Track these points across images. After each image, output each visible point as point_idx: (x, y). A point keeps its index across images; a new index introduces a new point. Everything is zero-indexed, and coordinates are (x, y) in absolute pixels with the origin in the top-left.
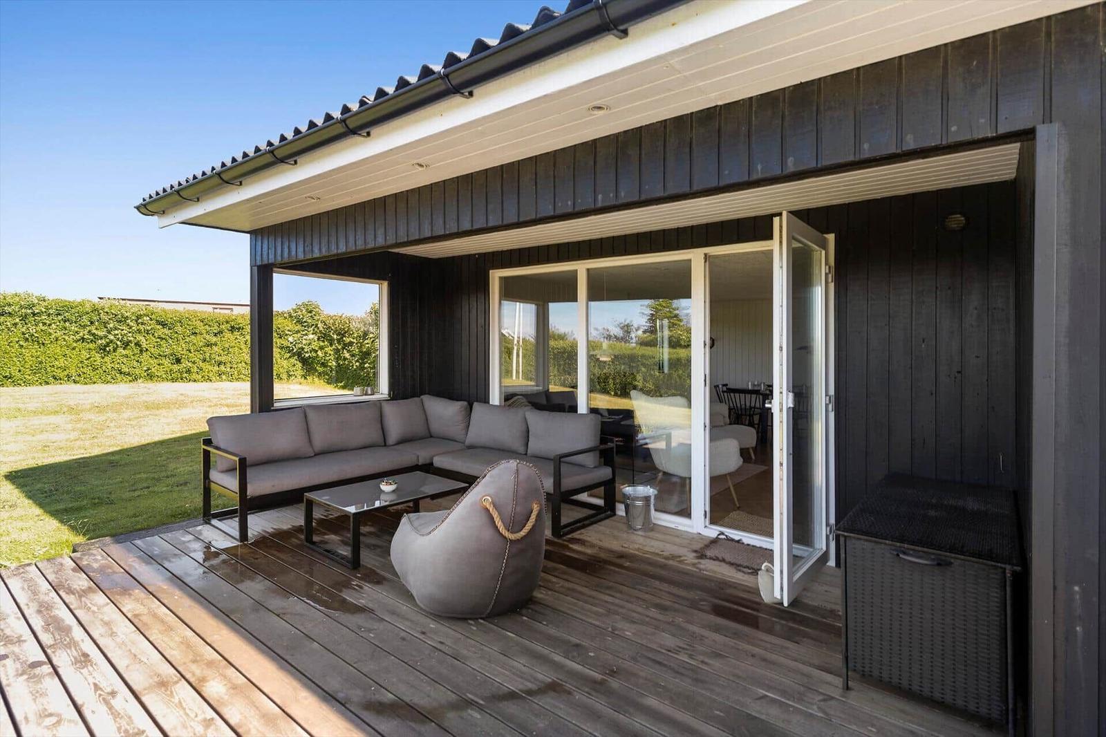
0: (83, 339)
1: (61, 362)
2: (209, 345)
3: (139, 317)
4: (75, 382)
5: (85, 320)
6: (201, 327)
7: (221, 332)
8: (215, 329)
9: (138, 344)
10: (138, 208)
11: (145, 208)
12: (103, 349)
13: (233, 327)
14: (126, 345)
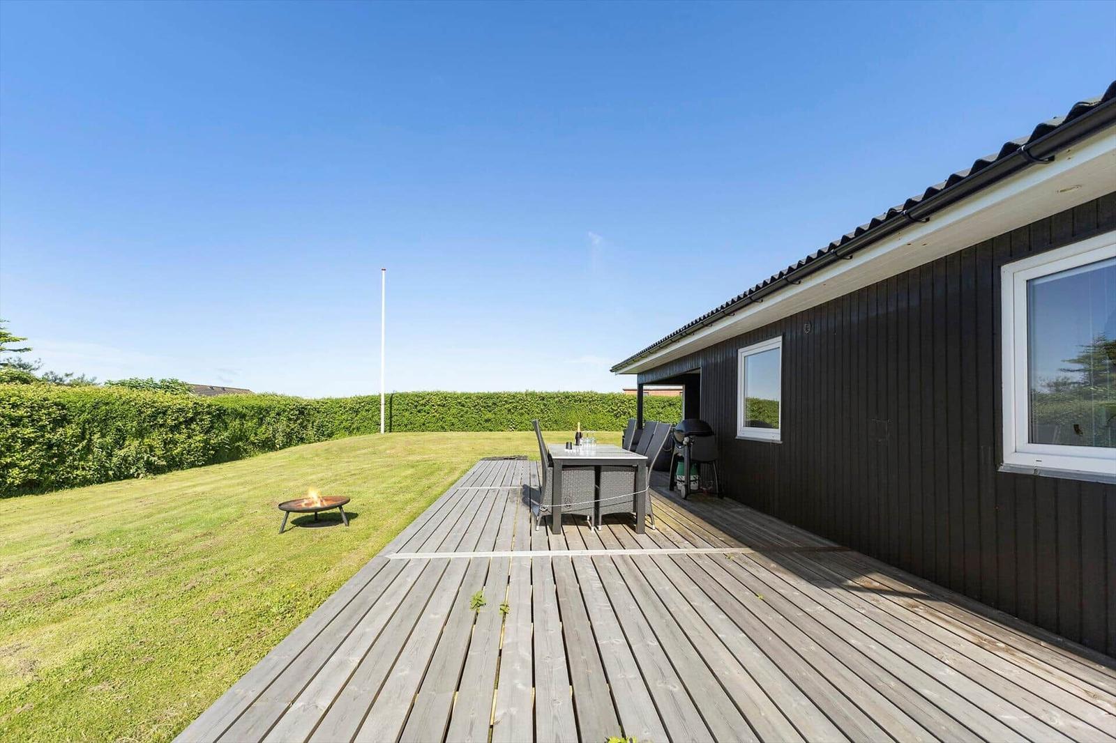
0: (609, 411)
1: (601, 422)
2: (659, 413)
3: (630, 401)
4: (606, 430)
5: (610, 402)
6: (656, 404)
7: (665, 407)
8: (662, 405)
9: (629, 413)
10: (611, 371)
11: (615, 369)
12: (615, 415)
13: (671, 404)
14: (625, 413)
